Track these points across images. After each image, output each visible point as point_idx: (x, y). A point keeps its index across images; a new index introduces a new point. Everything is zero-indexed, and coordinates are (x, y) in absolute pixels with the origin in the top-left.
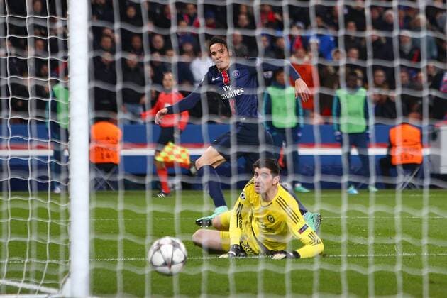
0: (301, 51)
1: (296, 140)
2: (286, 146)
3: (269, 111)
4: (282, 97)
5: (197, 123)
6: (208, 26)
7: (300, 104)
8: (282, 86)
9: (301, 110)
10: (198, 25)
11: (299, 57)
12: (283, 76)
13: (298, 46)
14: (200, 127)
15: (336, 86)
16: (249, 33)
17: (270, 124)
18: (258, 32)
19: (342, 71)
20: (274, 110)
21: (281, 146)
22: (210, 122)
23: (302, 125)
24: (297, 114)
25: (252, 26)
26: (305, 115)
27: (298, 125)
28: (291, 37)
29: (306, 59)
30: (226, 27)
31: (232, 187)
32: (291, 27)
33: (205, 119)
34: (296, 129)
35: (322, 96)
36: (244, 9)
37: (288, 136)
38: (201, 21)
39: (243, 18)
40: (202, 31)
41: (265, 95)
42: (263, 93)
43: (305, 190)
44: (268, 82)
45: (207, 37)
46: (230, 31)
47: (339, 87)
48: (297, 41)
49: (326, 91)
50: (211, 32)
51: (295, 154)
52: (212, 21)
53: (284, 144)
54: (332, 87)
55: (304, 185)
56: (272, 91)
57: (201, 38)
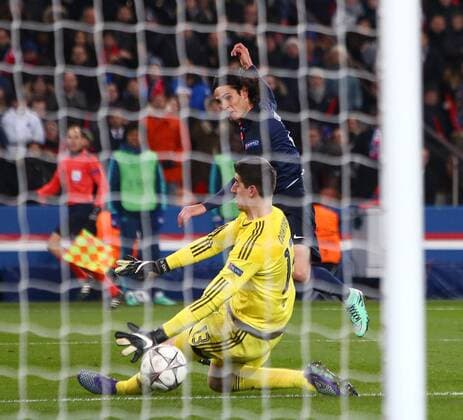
0: (160, 98)
1: (156, 229)
2: (142, 237)
3: (116, 186)
4: (135, 167)
5: (11, 203)
6: (26, 61)
7: (162, 176)
8: (137, 151)
9: (163, 185)
10: (12, 61)
11: (158, 107)
12: (137, 135)
13: (158, 92)
14: (15, 209)
15: (214, 151)
16: (87, 72)
17: (117, 205)
18: (101, 71)
19: (223, 128)
20: (124, 184)
21: (134, 237)
22: (30, 203)
23: (164, 207)
24: (158, 190)
25: (92, 62)
26: (169, 192)
27: (159, 206)
28: (149, 78)
29: (169, 108)
30: (54, 64)
31: (63, 298)
32: (149, 64)
33: (22, 198)
34: (156, 212)
35: (194, 164)
36: (81, 38)
37: (145, 223)
38: (17, 54)
39: (79, 51)
40: (17, 68)
41: (111, 162)
42: (109, 160)
43: (169, 302)
44: (115, 145)
45: (26, 77)
46: (59, 69)
47: (219, 152)
48: (157, 85)
49: (200, 157)
50: (31, 70)
51: (155, 249)
52: (33, 55)
53: (138, 234)
54: (209, 152)
55: (169, 294)
56: (120, 157)
57: (17, 80)
